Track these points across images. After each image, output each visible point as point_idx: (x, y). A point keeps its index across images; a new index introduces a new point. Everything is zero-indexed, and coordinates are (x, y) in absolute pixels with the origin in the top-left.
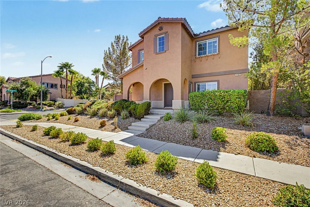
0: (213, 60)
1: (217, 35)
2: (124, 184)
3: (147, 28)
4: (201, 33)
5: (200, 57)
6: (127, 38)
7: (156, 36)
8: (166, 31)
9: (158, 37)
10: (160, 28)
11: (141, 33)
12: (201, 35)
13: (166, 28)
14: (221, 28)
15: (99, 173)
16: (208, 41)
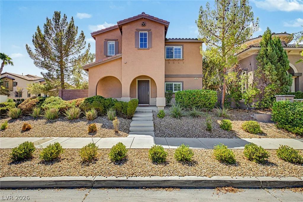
0: (179, 64)
1: (181, 44)
2: (267, 182)
3: (129, 19)
4: (170, 39)
5: (168, 60)
6: (72, 19)
7: (138, 30)
8: (150, 28)
9: (140, 32)
10: (143, 24)
11: (121, 22)
12: (170, 41)
13: (149, 25)
14: (185, 39)
15: (229, 182)
16: (174, 47)
